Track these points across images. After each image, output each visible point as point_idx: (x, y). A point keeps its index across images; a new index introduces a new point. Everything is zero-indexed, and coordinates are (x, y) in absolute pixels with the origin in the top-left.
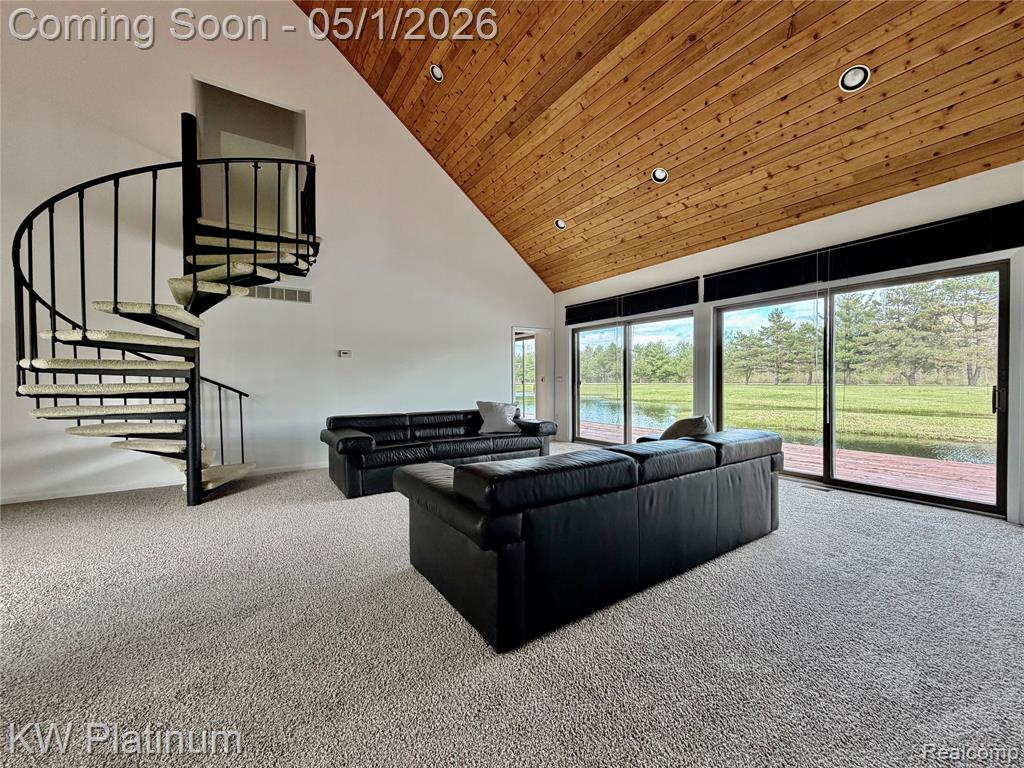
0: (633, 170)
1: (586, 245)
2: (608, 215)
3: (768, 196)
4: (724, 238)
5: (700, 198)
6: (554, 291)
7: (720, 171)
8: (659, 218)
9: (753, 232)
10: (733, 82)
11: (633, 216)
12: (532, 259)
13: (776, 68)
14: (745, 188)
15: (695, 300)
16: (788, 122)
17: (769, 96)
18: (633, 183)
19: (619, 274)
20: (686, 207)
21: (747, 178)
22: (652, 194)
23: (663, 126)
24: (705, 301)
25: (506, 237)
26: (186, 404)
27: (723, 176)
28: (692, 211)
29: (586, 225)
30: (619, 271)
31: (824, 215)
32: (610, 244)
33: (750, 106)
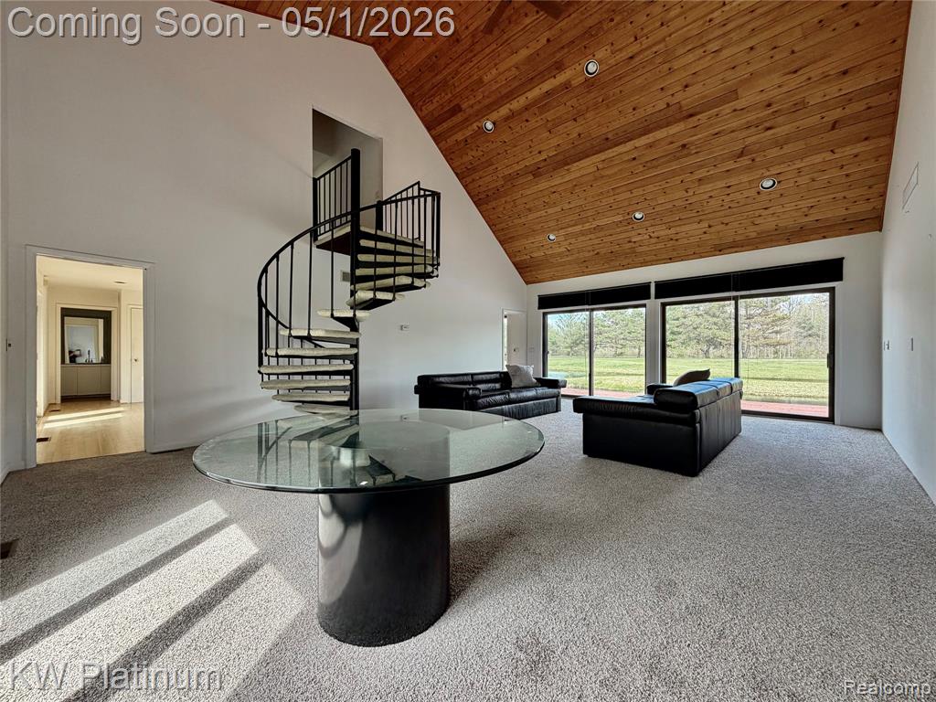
0: (621, 211)
1: (568, 253)
2: (592, 236)
3: (706, 237)
4: (670, 259)
5: (662, 233)
6: (527, 283)
7: (680, 219)
8: (630, 242)
9: (691, 257)
10: (702, 173)
11: (611, 239)
12: (518, 259)
13: (728, 171)
14: (692, 230)
15: (649, 297)
16: (727, 199)
17: (721, 184)
18: (619, 218)
19: (588, 275)
20: (651, 237)
21: (695, 226)
22: (630, 227)
23: (651, 188)
24: (656, 298)
25: (500, 242)
26: (351, 380)
27: (679, 223)
28: (653, 241)
29: (573, 241)
30: (588, 273)
31: (736, 252)
32: (587, 254)
33: (708, 187)
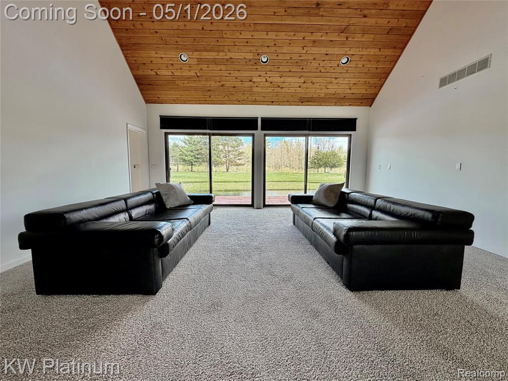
0: (253, 49)
1: (197, 79)
2: (223, 67)
3: (299, 90)
4: (272, 102)
5: (275, 80)
6: (147, 101)
7: (290, 71)
8: (250, 81)
9: (285, 103)
10: (317, 36)
11: (237, 74)
12: (140, 73)
13: (332, 41)
14: (293, 83)
15: (256, 129)
16: (322, 64)
17: (323, 50)
18: (250, 56)
19: (208, 104)
20: (266, 81)
21: (297, 80)
22: (256, 67)
23: (282, 35)
24: (262, 129)
27: (291, 74)
28: (267, 84)
29: (204, 67)
30: (209, 102)
31: (309, 105)
32: (213, 84)
33: (315, 50)
